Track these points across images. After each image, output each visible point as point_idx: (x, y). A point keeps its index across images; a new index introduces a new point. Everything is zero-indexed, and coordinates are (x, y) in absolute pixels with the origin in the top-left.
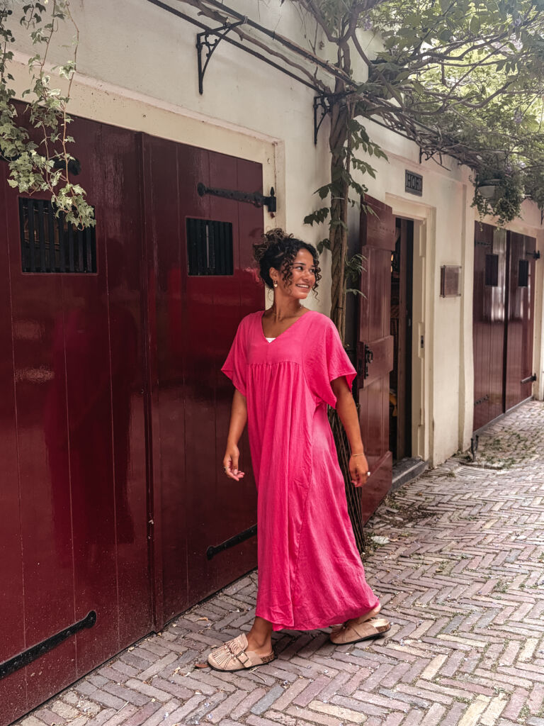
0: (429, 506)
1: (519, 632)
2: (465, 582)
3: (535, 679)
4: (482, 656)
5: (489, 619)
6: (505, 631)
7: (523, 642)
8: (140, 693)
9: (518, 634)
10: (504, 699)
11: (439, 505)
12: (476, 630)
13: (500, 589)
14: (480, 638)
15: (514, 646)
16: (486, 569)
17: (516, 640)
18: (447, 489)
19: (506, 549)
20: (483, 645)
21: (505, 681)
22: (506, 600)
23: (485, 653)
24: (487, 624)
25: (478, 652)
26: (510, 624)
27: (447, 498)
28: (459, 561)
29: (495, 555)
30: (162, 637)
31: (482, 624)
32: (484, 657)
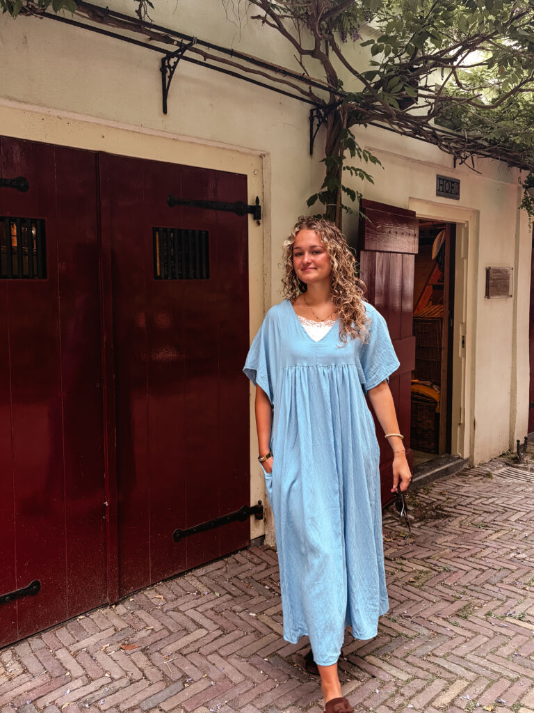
0: (447, 507)
1: (453, 670)
2: (432, 597)
4: (397, 691)
5: (430, 648)
6: (439, 665)
7: (451, 682)
8: (61, 664)
9: (451, 672)
11: (458, 507)
12: (409, 659)
13: (463, 613)
14: (409, 669)
15: (438, 684)
16: (463, 586)
17: (445, 679)
18: (475, 490)
19: (496, 567)
20: (404, 677)
22: (463, 627)
23: (402, 687)
24: (424, 653)
25: (396, 685)
26: (450, 658)
27: (468, 500)
28: (440, 573)
29: (480, 572)
30: (114, 610)
31: (420, 652)
32: (398, 692)
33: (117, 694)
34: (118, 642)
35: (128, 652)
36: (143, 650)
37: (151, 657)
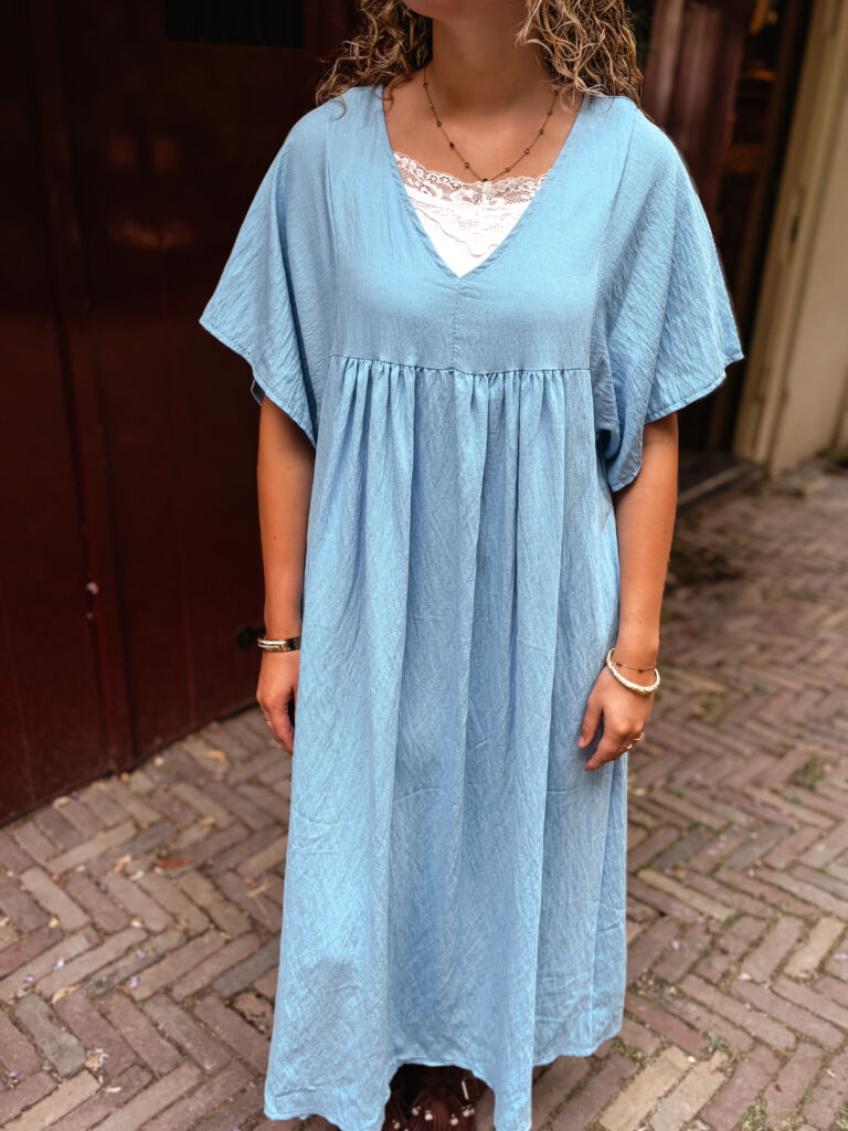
1: (809, 898)
2: (740, 746)
3: (803, 1030)
4: (713, 943)
5: (757, 851)
6: (781, 889)
7: (810, 924)
8: (36, 902)
9: (805, 902)
10: (721, 1070)
12: (723, 875)
13: (806, 778)
14: (725, 896)
15: (788, 929)
16: (796, 724)
17: (799, 917)
18: (780, 525)
20: (721, 914)
21: (738, 1021)
22: (809, 808)
23: (720, 936)
24: (749, 864)
25: (707, 931)
26: (799, 872)
28: (747, 696)
29: (822, 694)
30: (127, 784)
31: (741, 860)
32: (715, 947)
33: (164, 963)
34: (148, 852)
35: (173, 873)
36: (202, 869)
37: (219, 882)
